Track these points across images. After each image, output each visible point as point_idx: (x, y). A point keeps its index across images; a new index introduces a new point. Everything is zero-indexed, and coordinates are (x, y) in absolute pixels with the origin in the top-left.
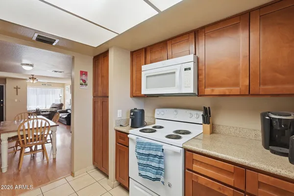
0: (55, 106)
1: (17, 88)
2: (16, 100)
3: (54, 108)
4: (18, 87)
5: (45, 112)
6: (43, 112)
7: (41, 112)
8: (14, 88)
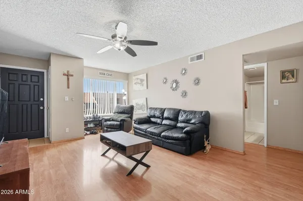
0: (123, 111)
1: (68, 75)
2: (67, 99)
3: (122, 113)
4: (71, 73)
5: (109, 120)
6: (106, 120)
7: (103, 121)
8: (64, 75)
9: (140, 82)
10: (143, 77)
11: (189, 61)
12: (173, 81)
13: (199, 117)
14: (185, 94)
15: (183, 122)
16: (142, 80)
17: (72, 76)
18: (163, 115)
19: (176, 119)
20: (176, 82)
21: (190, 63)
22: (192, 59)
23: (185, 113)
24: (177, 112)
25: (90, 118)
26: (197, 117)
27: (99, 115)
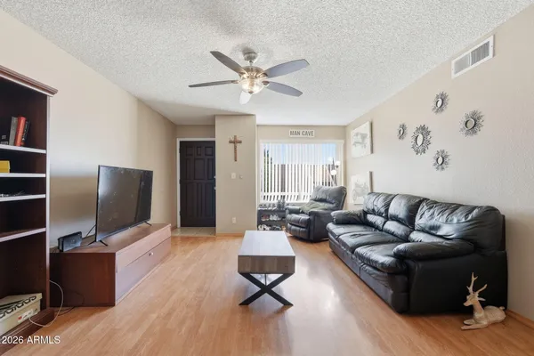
0: (323, 196)
1: (235, 142)
2: (234, 175)
3: (321, 200)
4: (239, 139)
5: (297, 212)
6: (292, 212)
7: (287, 211)
8: (231, 142)
9: (360, 140)
10: (365, 128)
11: (453, 72)
12: (418, 129)
13: (458, 222)
14: (442, 161)
15: (423, 230)
16: (364, 137)
17: (240, 142)
18: (387, 210)
19: (409, 221)
20: (424, 130)
21: (454, 76)
22: (461, 65)
23: (431, 208)
24: (415, 206)
25: (274, 205)
26: (455, 220)
27: (287, 202)
